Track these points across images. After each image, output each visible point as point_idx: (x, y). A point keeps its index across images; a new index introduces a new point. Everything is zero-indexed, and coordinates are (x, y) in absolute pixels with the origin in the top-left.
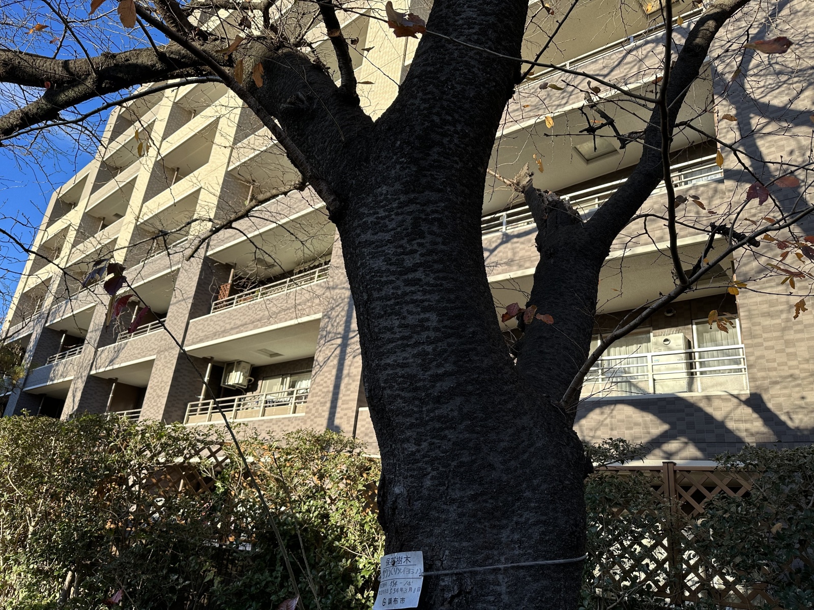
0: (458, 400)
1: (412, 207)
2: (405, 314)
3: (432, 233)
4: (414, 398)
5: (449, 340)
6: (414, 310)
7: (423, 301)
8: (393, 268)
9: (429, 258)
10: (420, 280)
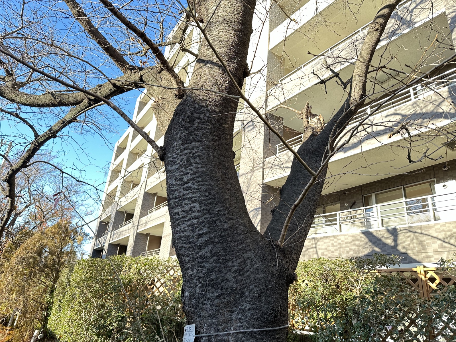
0: (210, 247)
1: (187, 151)
2: (184, 205)
4: (189, 247)
5: (205, 216)
6: (188, 203)
7: (192, 198)
9: (194, 176)
10: (191, 187)
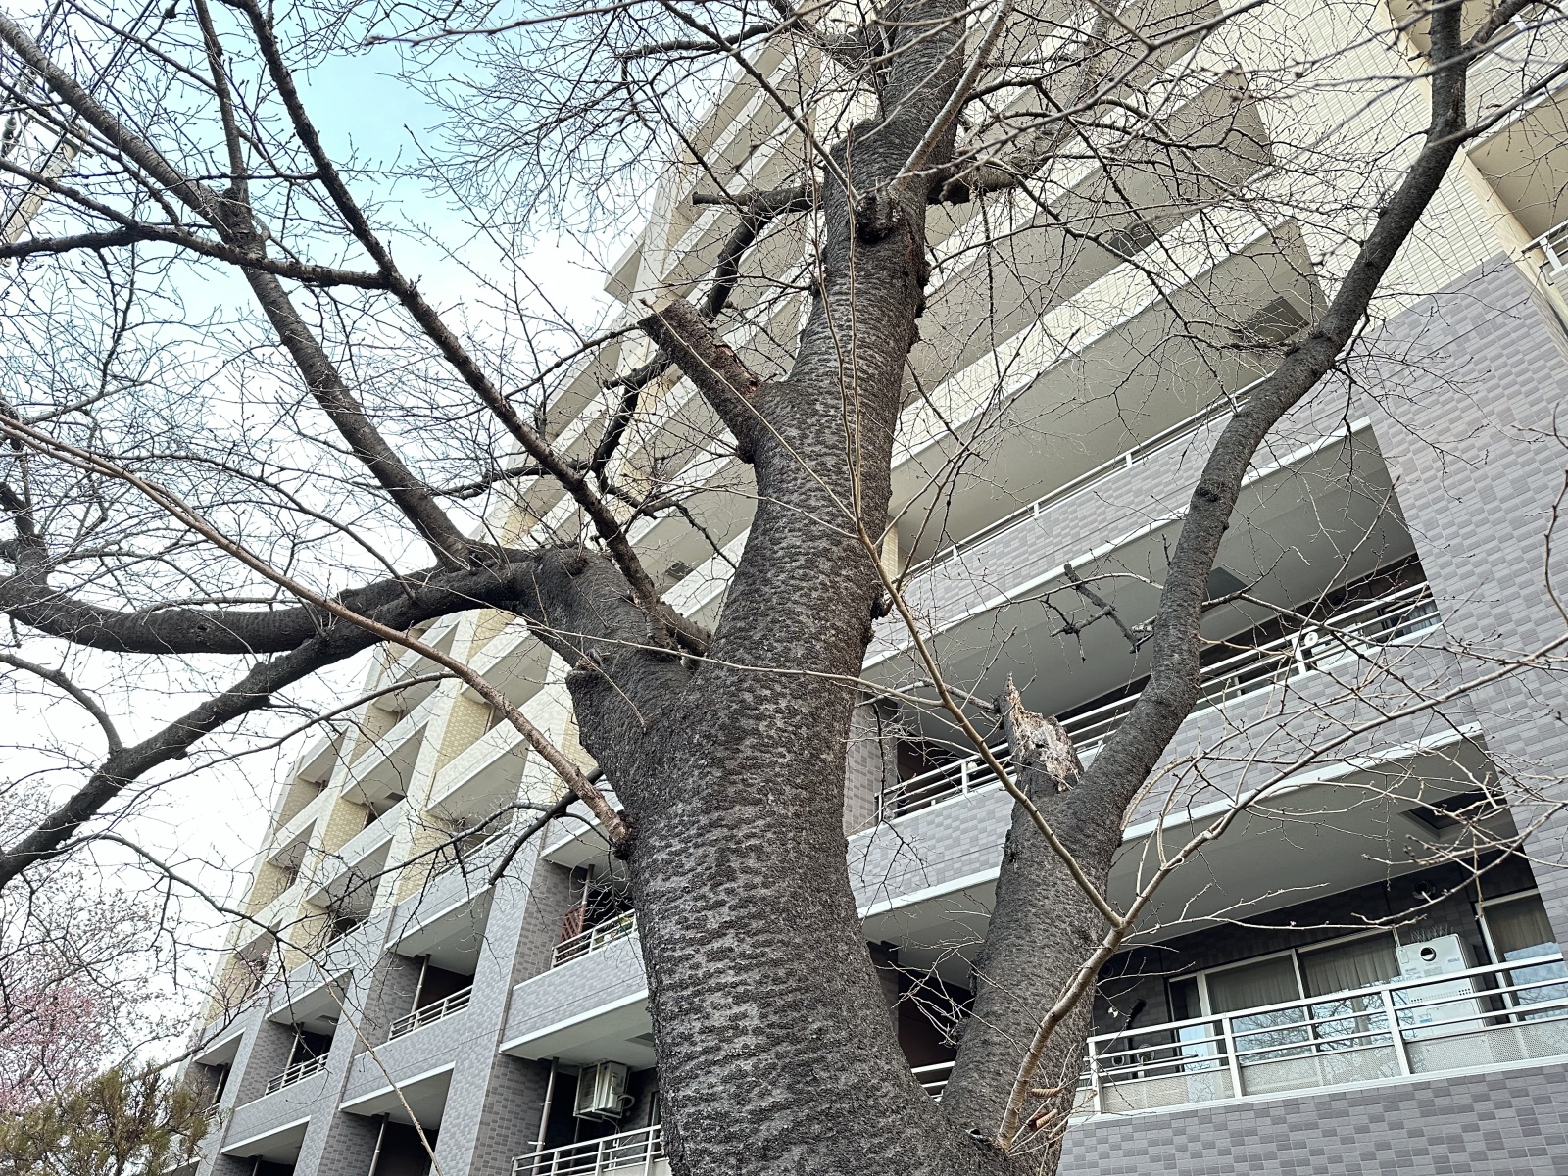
1: (717, 833)
2: (709, 1010)
3: (745, 871)
4: (728, 1154)
5: (778, 1048)
6: (723, 1001)
7: (735, 985)
8: (690, 934)
9: (743, 912)
